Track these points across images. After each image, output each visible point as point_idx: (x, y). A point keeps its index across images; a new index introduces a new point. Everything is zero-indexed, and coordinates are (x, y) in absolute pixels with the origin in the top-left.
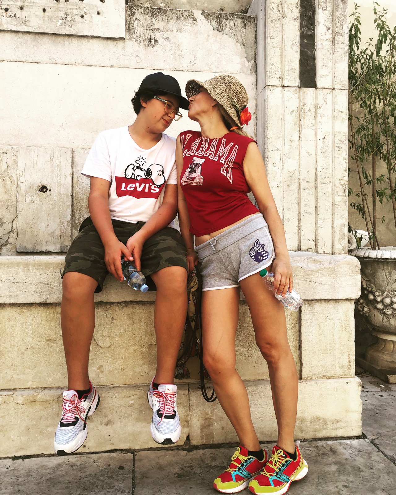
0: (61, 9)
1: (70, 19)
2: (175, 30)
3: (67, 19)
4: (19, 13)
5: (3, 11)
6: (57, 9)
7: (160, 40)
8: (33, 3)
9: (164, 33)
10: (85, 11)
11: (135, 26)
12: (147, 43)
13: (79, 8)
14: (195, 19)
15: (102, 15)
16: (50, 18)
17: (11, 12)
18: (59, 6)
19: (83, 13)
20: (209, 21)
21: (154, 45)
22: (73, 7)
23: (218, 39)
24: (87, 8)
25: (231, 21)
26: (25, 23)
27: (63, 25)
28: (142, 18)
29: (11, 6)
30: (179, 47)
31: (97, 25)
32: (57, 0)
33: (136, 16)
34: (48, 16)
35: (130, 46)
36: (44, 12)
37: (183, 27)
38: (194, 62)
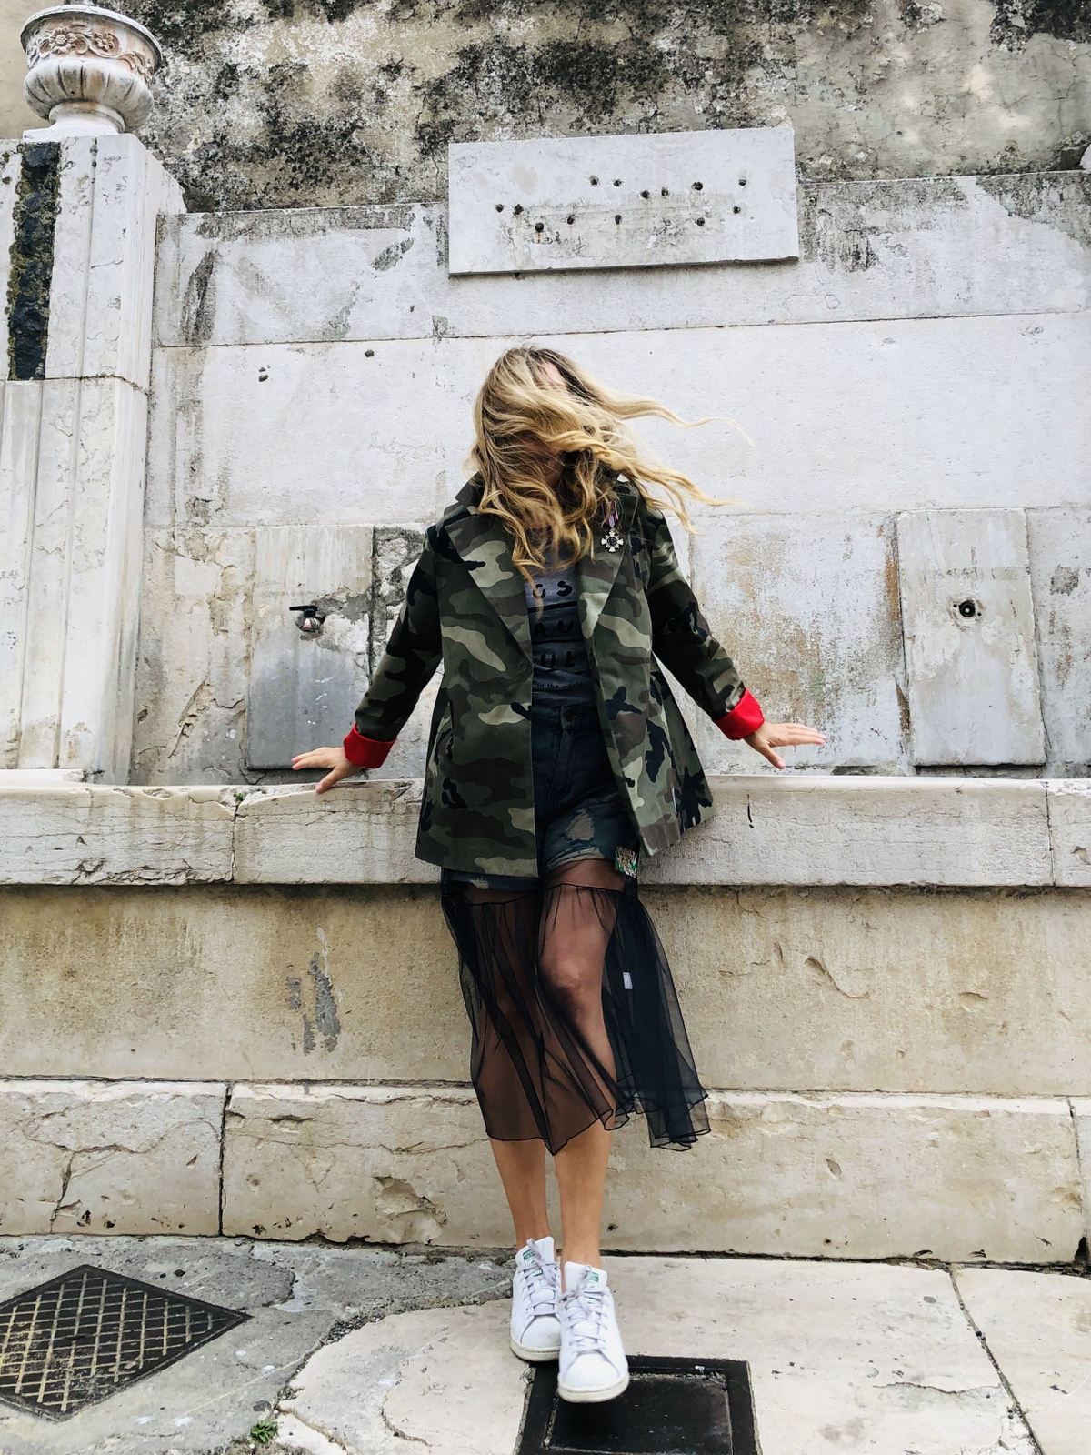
0: (654, 212)
1: (673, 231)
2: (914, 225)
3: (668, 232)
4: (565, 231)
5: (533, 229)
6: (646, 213)
7: (882, 253)
8: (595, 206)
9: (889, 234)
10: (707, 209)
11: (818, 228)
12: (850, 262)
13: (693, 206)
14: (959, 197)
15: (745, 214)
16: (631, 234)
17: (549, 230)
18: (650, 206)
19: (700, 215)
20: (997, 197)
21: (867, 265)
22: (679, 205)
23: (1022, 236)
24: (712, 202)
25: (1052, 189)
26: (578, 251)
27: (660, 246)
28: (834, 209)
29: (548, 218)
30: (927, 263)
31: (735, 237)
32: (645, 195)
33: (821, 206)
34: (627, 230)
35: (811, 273)
36: (618, 223)
37: (935, 217)
38: (967, 295)
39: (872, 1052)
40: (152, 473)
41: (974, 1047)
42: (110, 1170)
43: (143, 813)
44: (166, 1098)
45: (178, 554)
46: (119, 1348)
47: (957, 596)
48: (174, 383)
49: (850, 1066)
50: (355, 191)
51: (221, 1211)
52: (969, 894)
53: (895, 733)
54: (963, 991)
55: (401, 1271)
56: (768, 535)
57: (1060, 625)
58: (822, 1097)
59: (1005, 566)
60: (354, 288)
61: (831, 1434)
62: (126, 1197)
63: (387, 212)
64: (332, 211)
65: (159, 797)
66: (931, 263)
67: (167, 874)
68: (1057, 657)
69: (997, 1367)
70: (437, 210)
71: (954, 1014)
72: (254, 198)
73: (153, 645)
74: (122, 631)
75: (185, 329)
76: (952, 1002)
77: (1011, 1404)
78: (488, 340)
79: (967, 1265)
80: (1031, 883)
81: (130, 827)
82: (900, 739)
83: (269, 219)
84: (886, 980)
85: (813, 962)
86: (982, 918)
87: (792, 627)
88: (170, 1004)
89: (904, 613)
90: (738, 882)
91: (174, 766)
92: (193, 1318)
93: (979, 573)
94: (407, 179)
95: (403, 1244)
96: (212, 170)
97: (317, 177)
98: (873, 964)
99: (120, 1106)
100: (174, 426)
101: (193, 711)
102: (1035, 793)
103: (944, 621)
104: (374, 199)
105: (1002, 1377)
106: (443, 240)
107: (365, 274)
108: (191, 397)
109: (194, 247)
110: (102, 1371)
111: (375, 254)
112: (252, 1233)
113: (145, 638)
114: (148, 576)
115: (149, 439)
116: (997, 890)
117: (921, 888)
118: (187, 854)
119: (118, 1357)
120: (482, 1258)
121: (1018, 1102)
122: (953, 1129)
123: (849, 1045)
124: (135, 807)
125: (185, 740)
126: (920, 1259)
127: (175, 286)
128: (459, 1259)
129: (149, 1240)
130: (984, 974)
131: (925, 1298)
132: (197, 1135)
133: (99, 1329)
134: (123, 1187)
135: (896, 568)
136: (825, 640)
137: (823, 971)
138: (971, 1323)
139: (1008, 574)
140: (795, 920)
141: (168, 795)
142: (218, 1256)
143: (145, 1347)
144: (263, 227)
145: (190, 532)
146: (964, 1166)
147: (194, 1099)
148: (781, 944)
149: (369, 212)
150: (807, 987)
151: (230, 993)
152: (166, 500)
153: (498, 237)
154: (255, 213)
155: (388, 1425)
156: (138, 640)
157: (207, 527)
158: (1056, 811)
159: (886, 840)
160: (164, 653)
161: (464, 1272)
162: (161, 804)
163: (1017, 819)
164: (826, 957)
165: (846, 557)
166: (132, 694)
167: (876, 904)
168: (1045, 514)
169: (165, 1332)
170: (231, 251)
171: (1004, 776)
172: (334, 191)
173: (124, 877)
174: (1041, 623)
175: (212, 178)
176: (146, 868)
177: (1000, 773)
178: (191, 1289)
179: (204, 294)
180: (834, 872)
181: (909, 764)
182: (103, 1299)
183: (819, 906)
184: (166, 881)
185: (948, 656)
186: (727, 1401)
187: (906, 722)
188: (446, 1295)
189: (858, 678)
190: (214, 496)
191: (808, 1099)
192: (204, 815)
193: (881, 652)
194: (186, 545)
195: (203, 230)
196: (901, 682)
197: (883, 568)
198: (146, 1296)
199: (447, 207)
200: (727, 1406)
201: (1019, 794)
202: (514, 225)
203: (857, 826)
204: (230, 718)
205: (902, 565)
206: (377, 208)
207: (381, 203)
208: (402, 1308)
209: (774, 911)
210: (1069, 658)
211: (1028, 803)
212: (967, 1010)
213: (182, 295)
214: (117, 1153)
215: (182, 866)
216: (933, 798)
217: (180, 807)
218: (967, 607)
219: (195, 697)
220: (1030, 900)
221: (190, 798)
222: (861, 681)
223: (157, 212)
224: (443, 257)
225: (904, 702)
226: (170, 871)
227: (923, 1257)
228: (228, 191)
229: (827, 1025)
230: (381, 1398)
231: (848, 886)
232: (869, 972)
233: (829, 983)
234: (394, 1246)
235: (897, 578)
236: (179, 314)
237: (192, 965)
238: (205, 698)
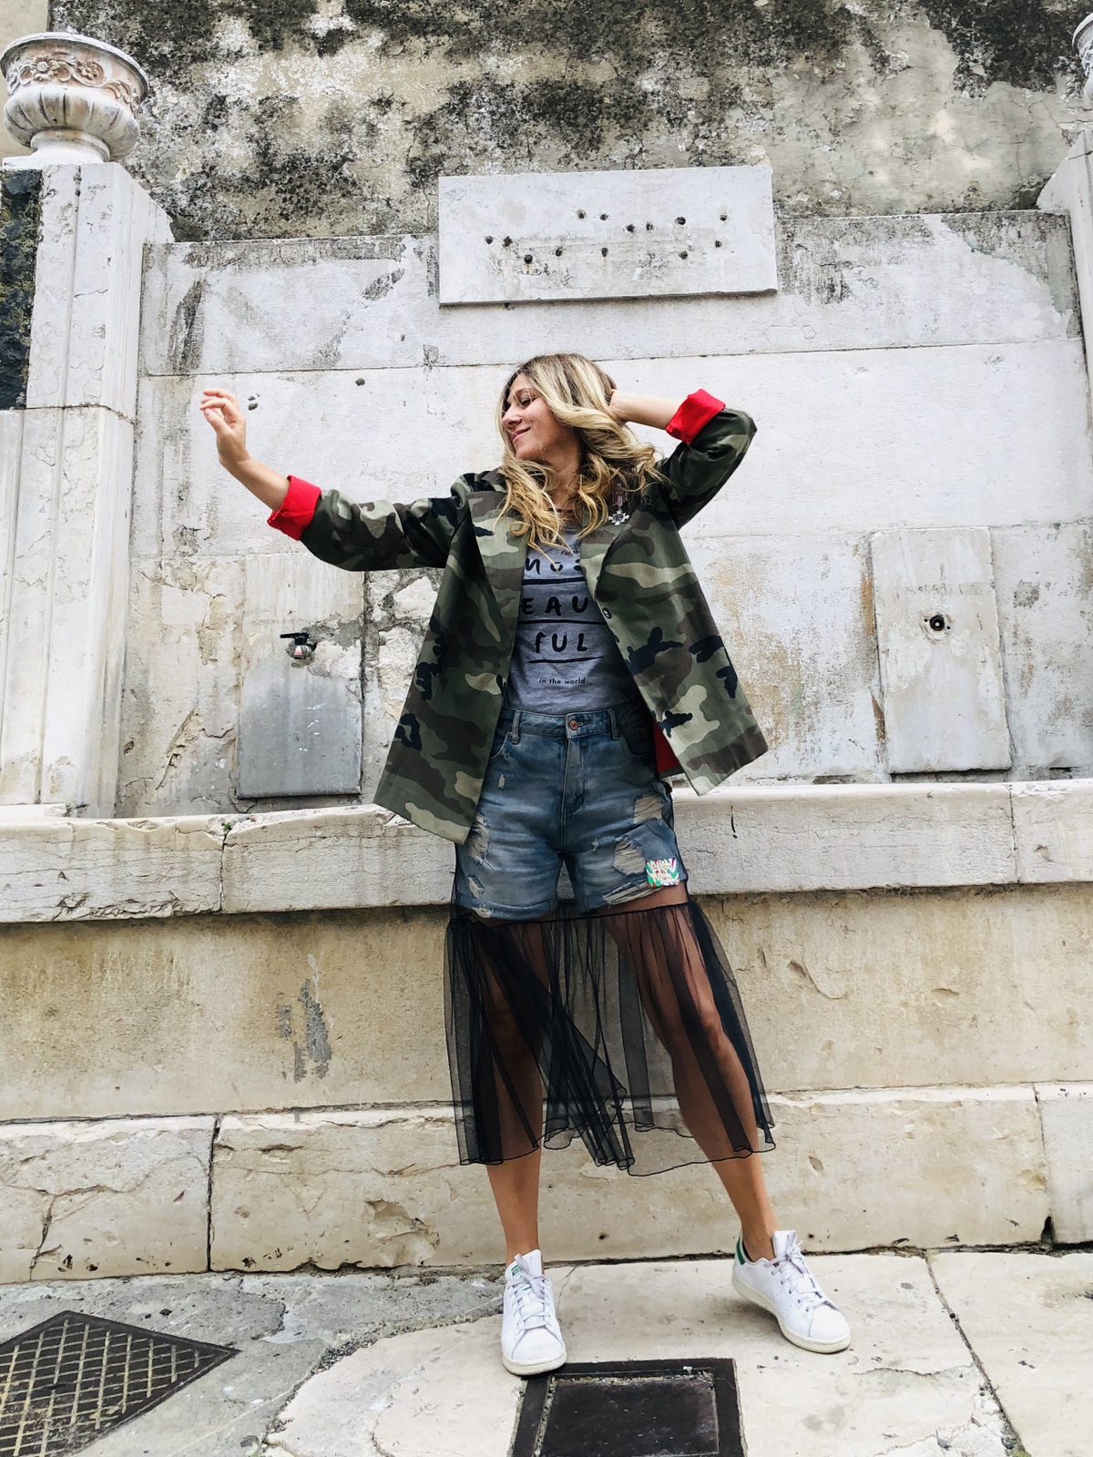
0: (640, 245)
1: (658, 264)
2: (885, 260)
3: (653, 265)
4: (554, 263)
5: (523, 261)
6: (632, 246)
7: (855, 286)
8: (582, 239)
9: (861, 268)
10: (690, 243)
11: (795, 262)
12: (825, 294)
13: (676, 240)
14: (926, 233)
15: (726, 248)
16: (618, 266)
17: (538, 262)
18: (635, 239)
19: (683, 248)
20: (961, 233)
21: (841, 297)
22: (663, 238)
23: (984, 271)
24: (694, 236)
25: (1011, 228)
26: (566, 281)
27: (645, 278)
28: (810, 244)
29: (536, 250)
30: (897, 296)
31: (717, 269)
32: (631, 229)
33: (797, 241)
34: (614, 263)
35: (789, 304)
36: (605, 255)
37: (904, 252)
38: (934, 326)
39: (853, 1051)
40: (138, 502)
41: (946, 1040)
42: (92, 1212)
43: (128, 846)
44: (152, 1134)
45: (166, 584)
46: (101, 1394)
47: (927, 611)
48: (162, 412)
49: (831, 1065)
50: (346, 222)
51: (209, 1247)
52: (940, 894)
53: (871, 743)
54: (935, 987)
55: (392, 1294)
56: (751, 556)
57: (1022, 637)
58: (804, 1096)
59: (971, 581)
60: (344, 317)
61: (813, 1424)
62: (110, 1238)
63: (377, 243)
64: (323, 241)
65: (144, 829)
66: (900, 295)
67: (153, 907)
68: (1021, 667)
69: (969, 1347)
70: (427, 241)
71: (928, 1010)
72: (243, 228)
73: (139, 677)
74: (107, 662)
75: (172, 358)
76: (926, 998)
77: (982, 1382)
78: (479, 369)
79: (942, 1250)
80: (997, 882)
81: (114, 861)
82: (876, 748)
83: (259, 248)
84: (864, 980)
85: (795, 966)
86: (953, 916)
87: (774, 643)
88: (156, 1039)
89: (878, 628)
90: (722, 891)
91: (162, 798)
92: (180, 1357)
93: (948, 589)
94: (398, 211)
95: (395, 1268)
96: (201, 200)
97: (307, 208)
98: (851, 965)
99: (103, 1145)
100: (161, 455)
101: (181, 741)
102: (1000, 796)
103: (916, 634)
104: (365, 230)
105: (974, 1356)
106: (433, 271)
107: (356, 304)
108: (179, 426)
109: (182, 276)
110: (82, 1418)
111: (366, 285)
112: (242, 1266)
113: (131, 669)
114: (135, 607)
115: (135, 468)
116: (966, 889)
117: (896, 890)
118: (173, 885)
119: (100, 1403)
120: (475, 1275)
121: (987, 1090)
122: (929, 1120)
123: (830, 1044)
124: (120, 840)
125: (172, 771)
126: (898, 1248)
127: (162, 315)
128: (453, 1279)
129: (135, 1282)
130: (956, 970)
131: (903, 1285)
132: (183, 1170)
133: (80, 1376)
134: (108, 1228)
135: (871, 586)
136: (805, 655)
137: (804, 974)
138: (946, 1306)
139: (975, 589)
140: (778, 925)
141: (154, 826)
142: (205, 1293)
143: (128, 1391)
144: (253, 256)
145: (178, 561)
146: (938, 1155)
147: (181, 1135)
148: (764, 950)
149: (359, 242)
150: (789, 991)
151: (219, 1024)
152: (153, 530)
153: (488, 268)
154: (244, 243)
155: (378, 1449)
156: (125, 671)
157: (195, 556)
158: (1018, 812)
159: (861, 845)
160: (151, 684)
161: (457, 1290)
162: (147, 837)
163: (983, 821)
164: (807, 961)
165: (824, 575)
166: (117, 726)
167: (852, 906)
168: (1008, 532)
169: (150, 1374)
170: (220, 281)
171: (973, 781)
172: (325, 222)
173: (108, 911)
174: (1006, 635)
175: (201, 208)
176: (131, 901)
177: (969, 778)
178: (178, 1327)
179: (192, 324)
180: (814, 878)
181: (885, 772)
182: (84, 1345)
183: (800, 911)
184: (152, 914)
185: (920, 668)
186: (714, 1397)
187: (882, 732)
188: (438, 1315)
189: (836, 692)
190: (203, 525)
191: (791, 1099)
192: (192, 845)
193: (858, 666)
194: (174, 574)
195: (191, 259)
196: (877, 693)
197: (858, 585)
198: (130, 1339)
199: (437, 239)
200: (714, 1404)
201: (984, 797)
202: (503, 257)
203: (834, 832)
204: (219, 747)
205: (876, 582)
206: (368, 239)
207: (372, 234)
208: (394, 1331)
209: (757, 918)
210: (1031, 667)
211: (994, 806)
212: (940, 1005)
213: (169, 324)
214: (101, 1194)
215: (169, 898)
216: (905, 803)
217: (166, 838)
218: (938, 621)
219: (183, 726)
220: (995, 897)
221: (177, 829)
222: (839, 694)
223: (144, 241)
224: (434, 287)
225: (879, 712)
226: (156, 904)
227: (900, 1245)
228: (217, 221)
229: (809, 1027)
230: (371, 1424)
231: (827, 891)
232: (848, 973)
233: (810, 986)
234: (387, 1269)
235: (872, 594)
236: (166, 342)
237: (179, 998)
238: (193, 728)
